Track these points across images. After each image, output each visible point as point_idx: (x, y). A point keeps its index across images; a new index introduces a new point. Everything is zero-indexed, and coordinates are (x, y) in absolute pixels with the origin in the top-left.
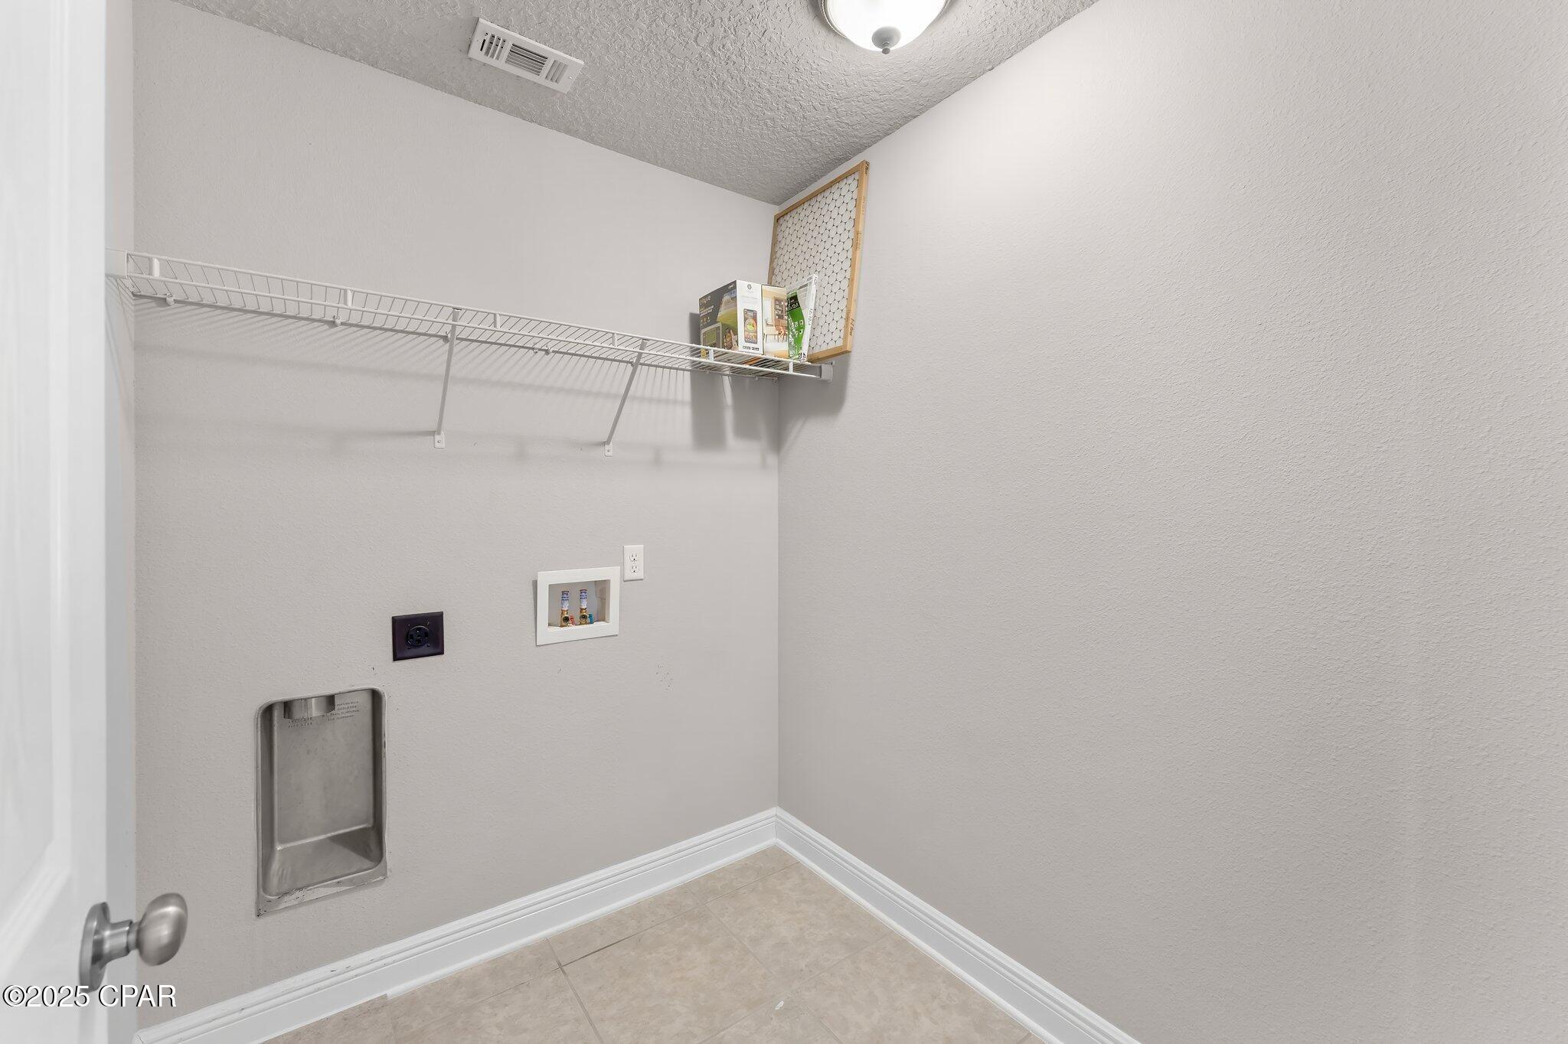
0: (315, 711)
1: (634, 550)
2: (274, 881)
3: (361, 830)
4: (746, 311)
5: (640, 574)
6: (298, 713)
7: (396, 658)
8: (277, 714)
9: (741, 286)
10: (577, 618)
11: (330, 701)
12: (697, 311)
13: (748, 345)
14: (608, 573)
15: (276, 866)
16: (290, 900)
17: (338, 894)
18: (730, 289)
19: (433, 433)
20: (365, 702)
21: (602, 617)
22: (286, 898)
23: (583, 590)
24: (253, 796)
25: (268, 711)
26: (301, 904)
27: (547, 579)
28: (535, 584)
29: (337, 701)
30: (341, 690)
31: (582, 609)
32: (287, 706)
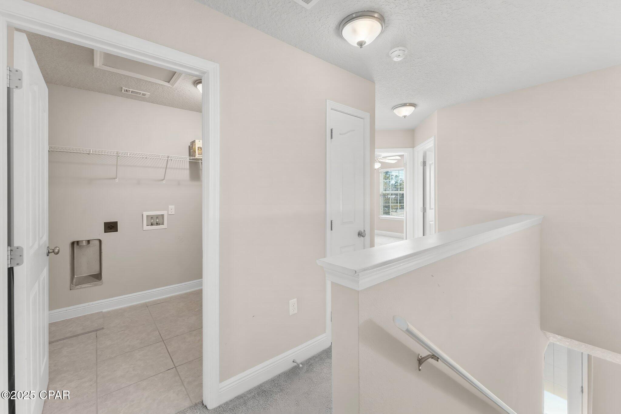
0: (84, 243)
1: (172, 207)
2: (74, 283)
3: (97, 274)
4: (198, 148)
5: (173, 213)
6: (80, 244)
7: (105, 232)
8: (75, 245)
9: (197, 141)
10: (155, 224)
11: (89, 242)
12: (190, 145)
13: (199, 156)
14: (164, 213)
15: (74, 280)
16: (78, 287)
17: (90, 287)
18: (194, 142)
19: (115, 179)
20: (98, 242)
21: (163, 224)
22: (77, 286)
23: (157, 217)
24: (69, 262)
25: (73, 243)
26: (81, 288)
27: (145, 214)
28: (143, 215)
29: (91, 242)
30: (91, 239)
31: (157, 222)
32: (78, 242)
